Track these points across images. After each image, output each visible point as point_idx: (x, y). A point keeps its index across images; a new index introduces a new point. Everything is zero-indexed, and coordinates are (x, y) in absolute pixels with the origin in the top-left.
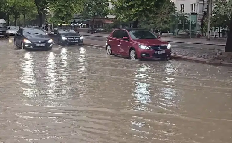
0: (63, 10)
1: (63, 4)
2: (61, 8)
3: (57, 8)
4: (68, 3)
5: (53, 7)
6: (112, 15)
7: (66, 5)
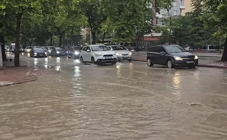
0: (125, 28)
1: (126, 23)
2: (124, 26)
3: (119, 27)
4: (130, 21)
5: (115, 25)
6: (156, 33)
7: (129, 23)
